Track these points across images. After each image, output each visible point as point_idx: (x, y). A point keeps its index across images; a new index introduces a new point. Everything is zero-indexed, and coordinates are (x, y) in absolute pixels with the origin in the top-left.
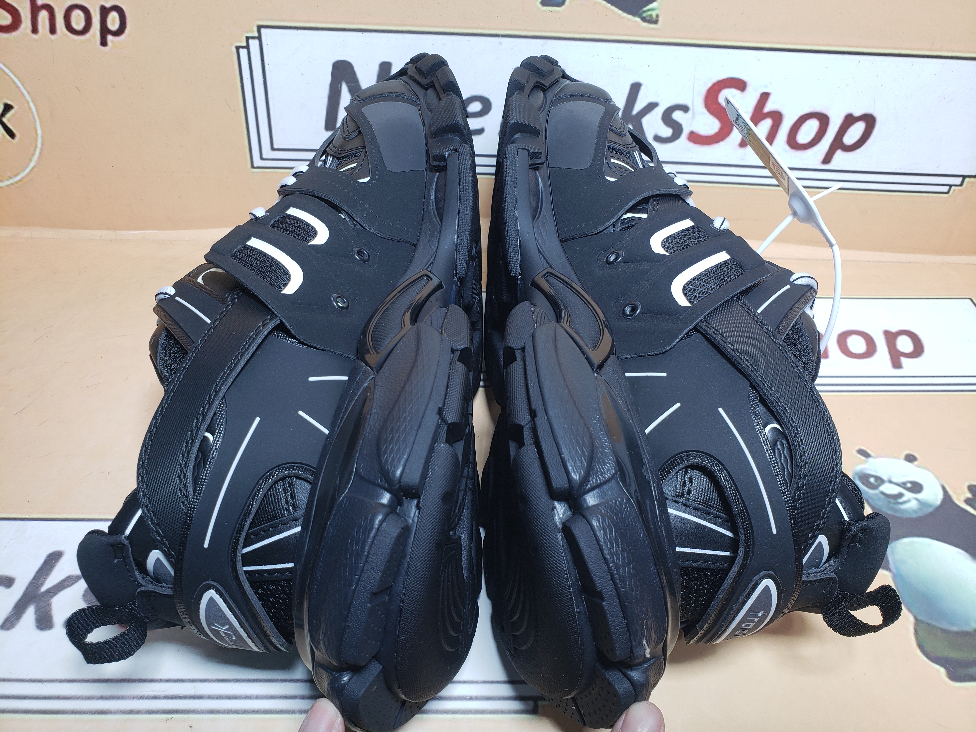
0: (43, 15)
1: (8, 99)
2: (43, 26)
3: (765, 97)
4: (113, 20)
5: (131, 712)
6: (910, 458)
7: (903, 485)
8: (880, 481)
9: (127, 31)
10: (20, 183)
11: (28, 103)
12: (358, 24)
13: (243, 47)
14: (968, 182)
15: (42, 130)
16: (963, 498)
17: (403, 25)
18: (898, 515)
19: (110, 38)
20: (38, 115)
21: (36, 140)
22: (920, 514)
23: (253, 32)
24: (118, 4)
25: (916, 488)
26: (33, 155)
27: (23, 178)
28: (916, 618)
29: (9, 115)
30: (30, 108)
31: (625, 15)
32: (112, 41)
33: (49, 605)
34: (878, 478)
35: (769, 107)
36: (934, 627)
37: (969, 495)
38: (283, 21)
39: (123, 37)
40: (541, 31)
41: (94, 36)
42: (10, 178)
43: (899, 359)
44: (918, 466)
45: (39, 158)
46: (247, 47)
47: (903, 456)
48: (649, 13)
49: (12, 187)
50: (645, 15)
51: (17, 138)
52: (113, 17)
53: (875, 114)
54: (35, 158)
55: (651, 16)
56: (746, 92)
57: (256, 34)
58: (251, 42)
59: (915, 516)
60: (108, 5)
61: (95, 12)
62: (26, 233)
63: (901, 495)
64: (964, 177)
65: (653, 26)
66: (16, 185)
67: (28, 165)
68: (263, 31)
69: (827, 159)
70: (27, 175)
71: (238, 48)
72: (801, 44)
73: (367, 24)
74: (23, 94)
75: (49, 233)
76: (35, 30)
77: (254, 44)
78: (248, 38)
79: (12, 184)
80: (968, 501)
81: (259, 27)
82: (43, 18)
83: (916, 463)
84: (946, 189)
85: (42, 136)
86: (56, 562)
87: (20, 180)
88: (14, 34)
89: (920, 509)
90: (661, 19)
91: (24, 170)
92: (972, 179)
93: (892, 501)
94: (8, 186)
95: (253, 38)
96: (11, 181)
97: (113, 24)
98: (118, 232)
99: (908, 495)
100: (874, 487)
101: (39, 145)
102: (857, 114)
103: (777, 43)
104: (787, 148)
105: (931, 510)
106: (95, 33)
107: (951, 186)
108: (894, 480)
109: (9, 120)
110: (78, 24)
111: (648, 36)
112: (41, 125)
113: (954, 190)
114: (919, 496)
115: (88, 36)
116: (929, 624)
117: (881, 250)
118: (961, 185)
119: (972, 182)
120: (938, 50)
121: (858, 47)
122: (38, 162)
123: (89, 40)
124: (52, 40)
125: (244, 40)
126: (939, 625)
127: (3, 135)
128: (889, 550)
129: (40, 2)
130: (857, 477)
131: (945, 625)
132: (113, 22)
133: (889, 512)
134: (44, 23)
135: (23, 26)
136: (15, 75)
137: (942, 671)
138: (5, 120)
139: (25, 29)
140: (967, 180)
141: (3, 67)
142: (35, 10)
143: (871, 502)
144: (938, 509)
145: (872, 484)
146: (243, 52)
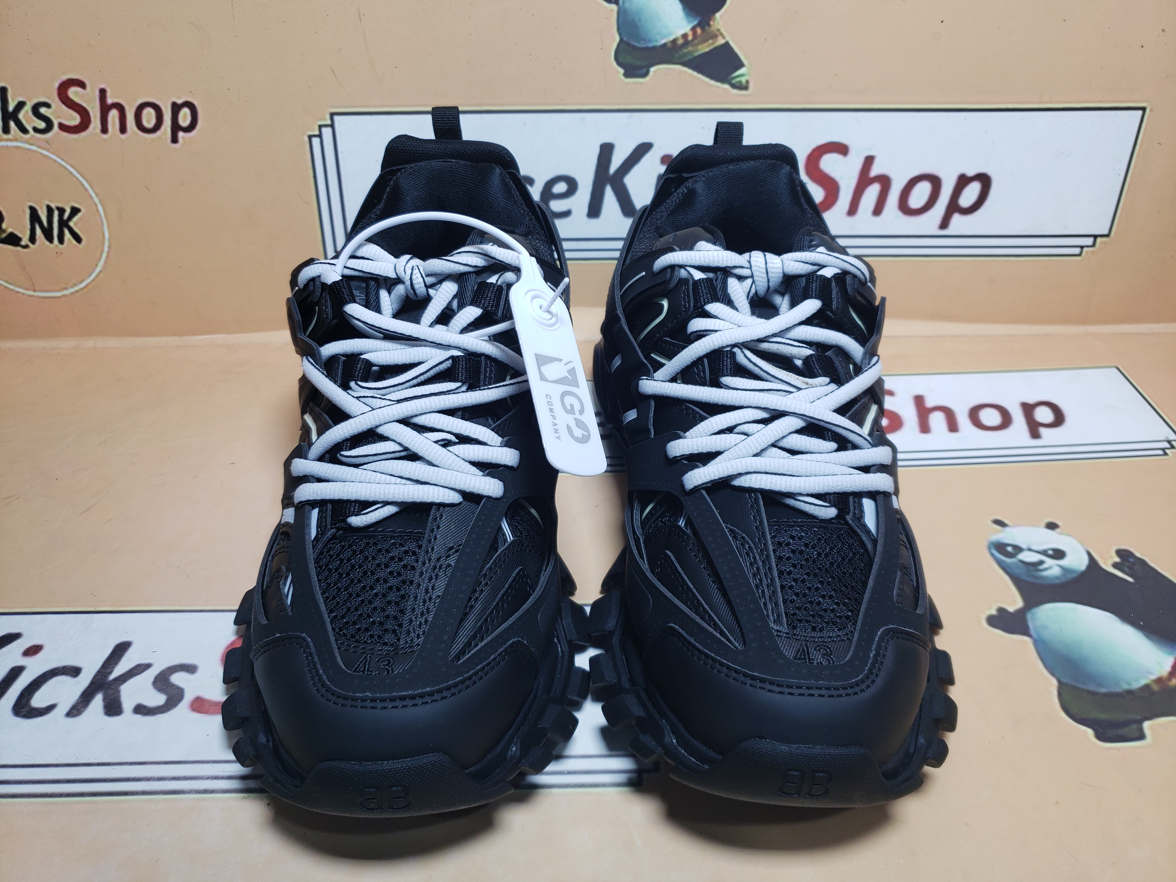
0: (114, 114)
1: (75, 202)
2: (114, 126)
3: (869, 161)
4: (185, 117)
5: (205, 791)
6: (1052, 526)
7: (1044, 553)
8: (1018, 549)
9: (199, 127)
10: (85, 290)
11: (96, 205)
13: (315, 136)
14: (1101, 243)
15: (110, 233)
16: (1111, 562)
17: (481, 105)
18: (1039, 582)
19: (181, 134)
20: (106, 217)
21: (103, 244)
22: (1064, 579)
23: (325, 120)
24: (190, 99)
25: (1059, 554)
26: (100, 260)
27: (88, 284)
28: (1059, 682)
29: (75, 219)
30: (98, 210)
31: (713, 82)
32: (183, 138)
33: (118, 692)
34: (1014, 547)
35: (874, 172)
36: (1080, 689)
37: (1117, 560)
38: (359, 107)
39: (194, 133)
40: (625, 104)
41: (165, 133)
42: (75, 285)
43: (1038, 430)
44: (1061, 533)
45: (106, 262)
46: (320, 136)
48: (738, 79)
49: (77, 294)
50: (734, 81)
51: (83, 243)
52: (185, 112)
53: (990, 173)
54: (102, 263)
55: (740, 82)
56: (849, 157)
58: (324, 130)
59: (1057, 581)
60: (179, 101)
61: (166, 109)
62: (89, 343)
63: (1041, 562)
64: (1095, 237)
65: (743, 92)
66: (81, 292)
67: (94, 270)
68: (336, 118)
69: (944, 224)
70: (93, 280)
71: (310, 137)
74: (91, 197)
75: (113, 343)
76: (104, 130)
77: (327, 132)
78: (320, 127)
79: (77, 291)
80: (1115, 565)
81: (332, 115)
82: (113, 117)
83: (1058, 530)
84: (1077, 251)
85: (109, 240)
86: (123, 651)
87: (85, 287)
88: (83, 134)
89: (1064, 575)
90: (751, 85)
91: (90, 275)
92: (1105, 239)
93: (1032, 568)
94: (72, 294)
95: (326, 126)
96: (76, 288)
97: (184, 121)
98: (185, 338)
99: (1049, 562)
100: (1013, 556)
101: (106, 249)
102: (971, 173)
104: (900, 214)
105: (1075, 575)
106: (166, 130)
107: (1082, 247)
108: (1034, 548)
109: (75, 224)
110: (148, 122)
111: (739, 103)
112: (108, 227)
113: (1087, 252)
114: (1062, 562)
115: (159, 133)
116: (1074, 687)
117: (1015, 322)
118: (1094, 245)
119: (1105, 243)
120: (1047, 103)
121: (962, 103)
122: (104, 267)
123: (159, 138)
124: (122, 140)
125: (317, 128)
126: (1085, 687)
127: (69, 240)
128: (1029, 616)
129: (110, 101)
130: (992, 547)
131: (1092, 687)
132: (185, 118)
133: (1029, 579)
134: (114, 122)
135: (92, 126)
136: (83, 177)
137: (1090, 732)
138: (71, 224)
139: (94, 128)
140: (1099, 240)
141: (71, 169)
142: (105, 109)
143: (1009, 570)
144: (1084, 574)
145: (1009, 552)
146: (316, 141)
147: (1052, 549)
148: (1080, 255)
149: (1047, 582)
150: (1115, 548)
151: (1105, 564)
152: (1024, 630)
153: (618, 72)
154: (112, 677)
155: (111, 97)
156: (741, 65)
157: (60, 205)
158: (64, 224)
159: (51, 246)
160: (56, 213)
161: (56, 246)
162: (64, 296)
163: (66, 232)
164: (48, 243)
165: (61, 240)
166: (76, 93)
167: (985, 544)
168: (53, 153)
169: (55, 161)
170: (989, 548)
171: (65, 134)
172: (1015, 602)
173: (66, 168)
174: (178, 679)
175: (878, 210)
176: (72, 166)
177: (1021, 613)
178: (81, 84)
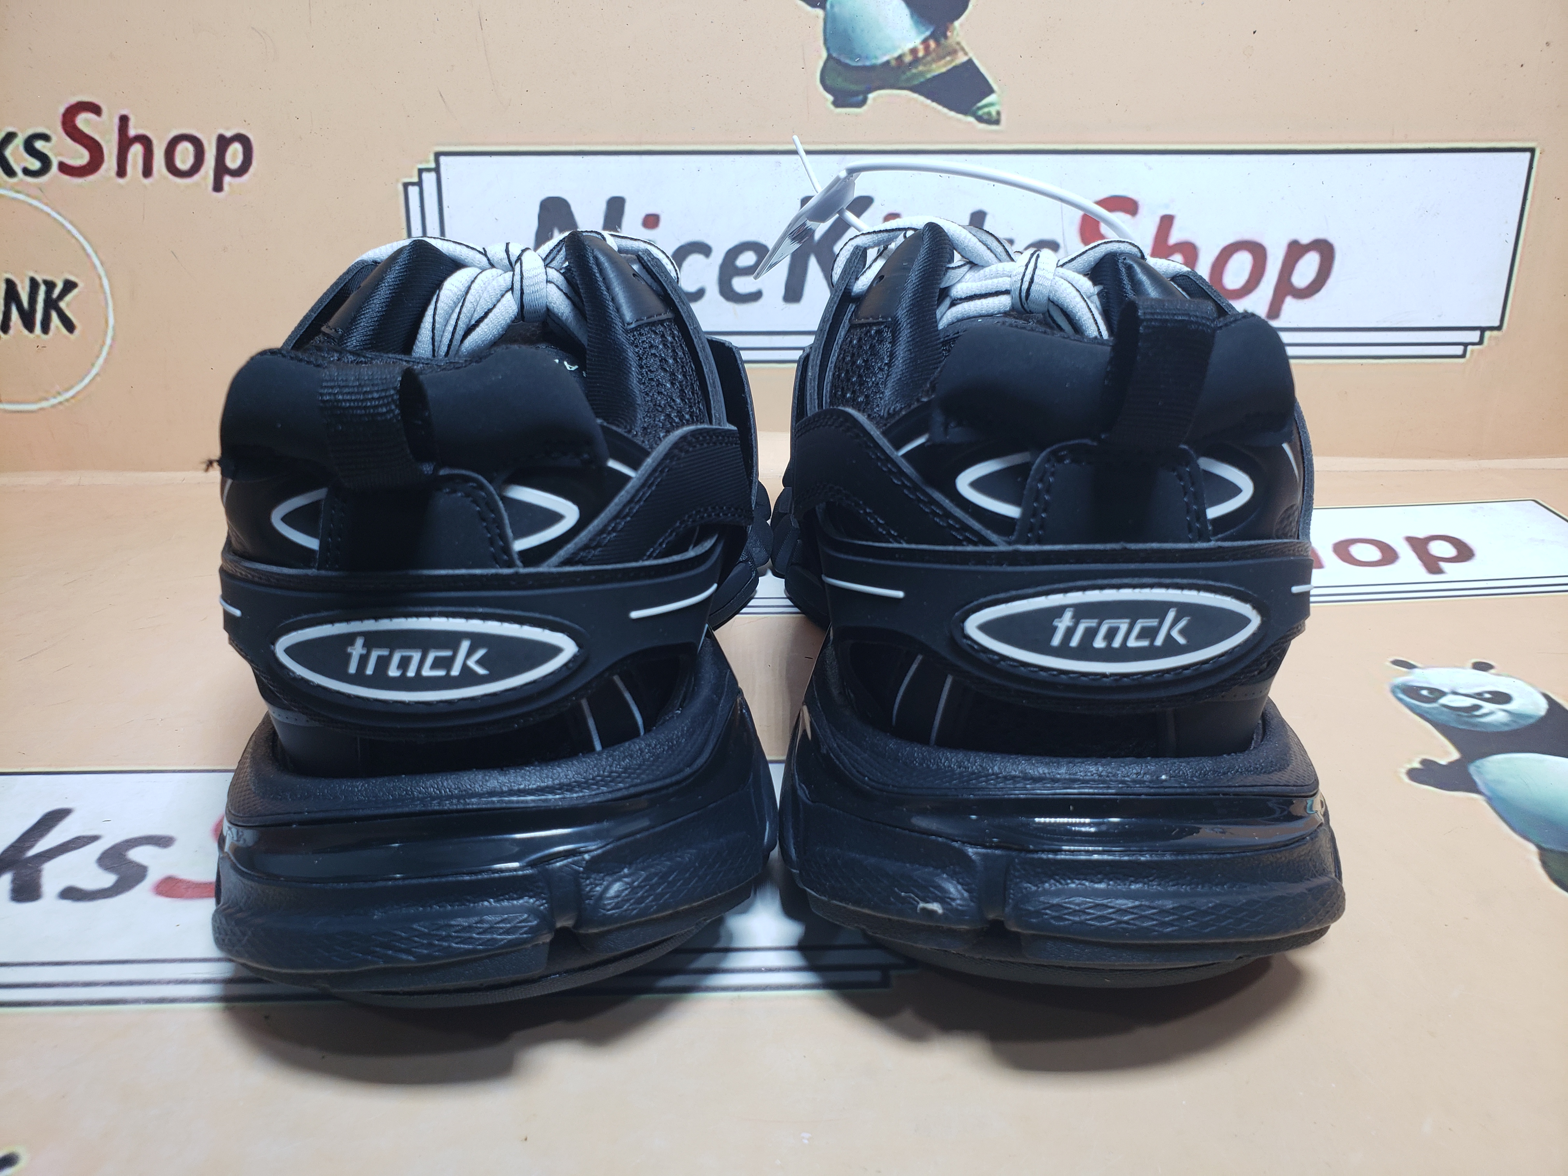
0: (137, 150)
1: (71, 273)
2: (135, 167)
3: (1166, 222)
6: (1482, 667)
7: (1479, 696)
9: (252, 170)
10: (73, 401)
11: (100, 278)
12: (577, 144)
13: (413, 184)
14: (1490, 337)
15: (115, 319)
18: (1477, 729)
19: (227, 179)
20: (112, 295)
21: (105, 333)
22: (1515, 726)
23: (428, 162)
24: (243, 131)
25: (1500, 698)
26: (98, 357)
27: (78, 393)
28: (1539, 847)
29: (69, 297)
30: (102, 286)
31: (952, 114)
32: (230, 184)
33: (39, 871)
34: (1431, 690)
35: (1175, 237)
38: (472, 144)
39: (246, 177)
40: (835, 144)
41: (205, 178)
42: (59, 393)
43: (1437, 564)
44: (1498, 675)
45: (106, 361)
46: (420, 184)
48: (986, 110)
49: (61, 407)
50: (980, 113)
51: (77, 332)
52: (236, 150)
53: (1331, 240)
54: (101, 361)
55: (989, 114)
56: (1138, 216)
57: (432, 165)
58: (425, 175)
59: (1506, 729)
60: (229, 134)
61: (210, 144)
62: (71, 479)
63: (1477, 707)
64: (1483, 330)
65: (994, 127)
66: (67, 404)
67: (88, 372)
68: (443, 159)
69: (1273, 312)
70: (86, 387)
71: (406, 186)
72: (1207, 143)
73: (589, 144)
74: (94, 267)
75: (106, 477)
76: (121, 172)
77: (429, 179)
78: (421, 171)
79: (60, 403)
81: (438, 155)
82: (136, 155)
83: (1492, 671)
84: (1459, 350)
85: (114, 327)
86: (56, 821)
87: (73, 397)
88: (91, 178)
89: (1514, 721)
90: (1003, 118)
91: (83, 378)
92: (1496, 333)
93: (1464, 714)
94: (53, 406)
95: (428, 170)
96: (60, 399)
99: (1487, 707)
100: (1431, 701)
101: (108, 341)
102: (1305, 240)
105: (1531, 721)
106: (207, 173)
107: (1466, 345)
108: (1462, 691)
109: (68, 305)
110: (183, 162)
111: (987, 142)
113: (1472, 351)
114: (1507, 707)
115: (196, 177)
116: (1564, 854)
118: (1481, 342)
119: (1496, 338)
120: (1402, 142)
121: (1288, 143)
122: (103, 369)
123: (197, 184)
124: (145, 186)
125: (416, 173)
127: (57, 327)
128: (1472, 769)
129: (132, 132)
130: (1398, 691)
132: (234, 156)
133: (1462, 727)
134: (135, 162)
135: (104, 166)
136: (86, 238)
138: (62, 305)
139: (107, 170)
140: (1487, 334)
141: (70, 227)
142: (125, 143)
143: (1428, 716)
144: (1543, 720)
145: (1425, 696)
146: (413, 191)
147: (1489, 692)
148: (1463, 356)
149: (1490, 730)
152: (1471, 786)
153: (827, 100)
155: (135, 128)
156: (991, 91)
157: (49, 278)
158: (51, 304)
159: (31, 336)
160: (42, 289)
161: (38, 336)
162: (42, 409)
163: (54, 315)
164: (26, 332)
165: (45, 329)
166: (87, 121)
167: (1387, 688)
168: (47, 204)
169: (49, 215)
170: (1393, 691)
171: (66, 178)
172: (1447, 753)
173: (63, 225)
174: (140, 854)
176: (71, 223)
177: (1460, 765)
178: (96, 109)
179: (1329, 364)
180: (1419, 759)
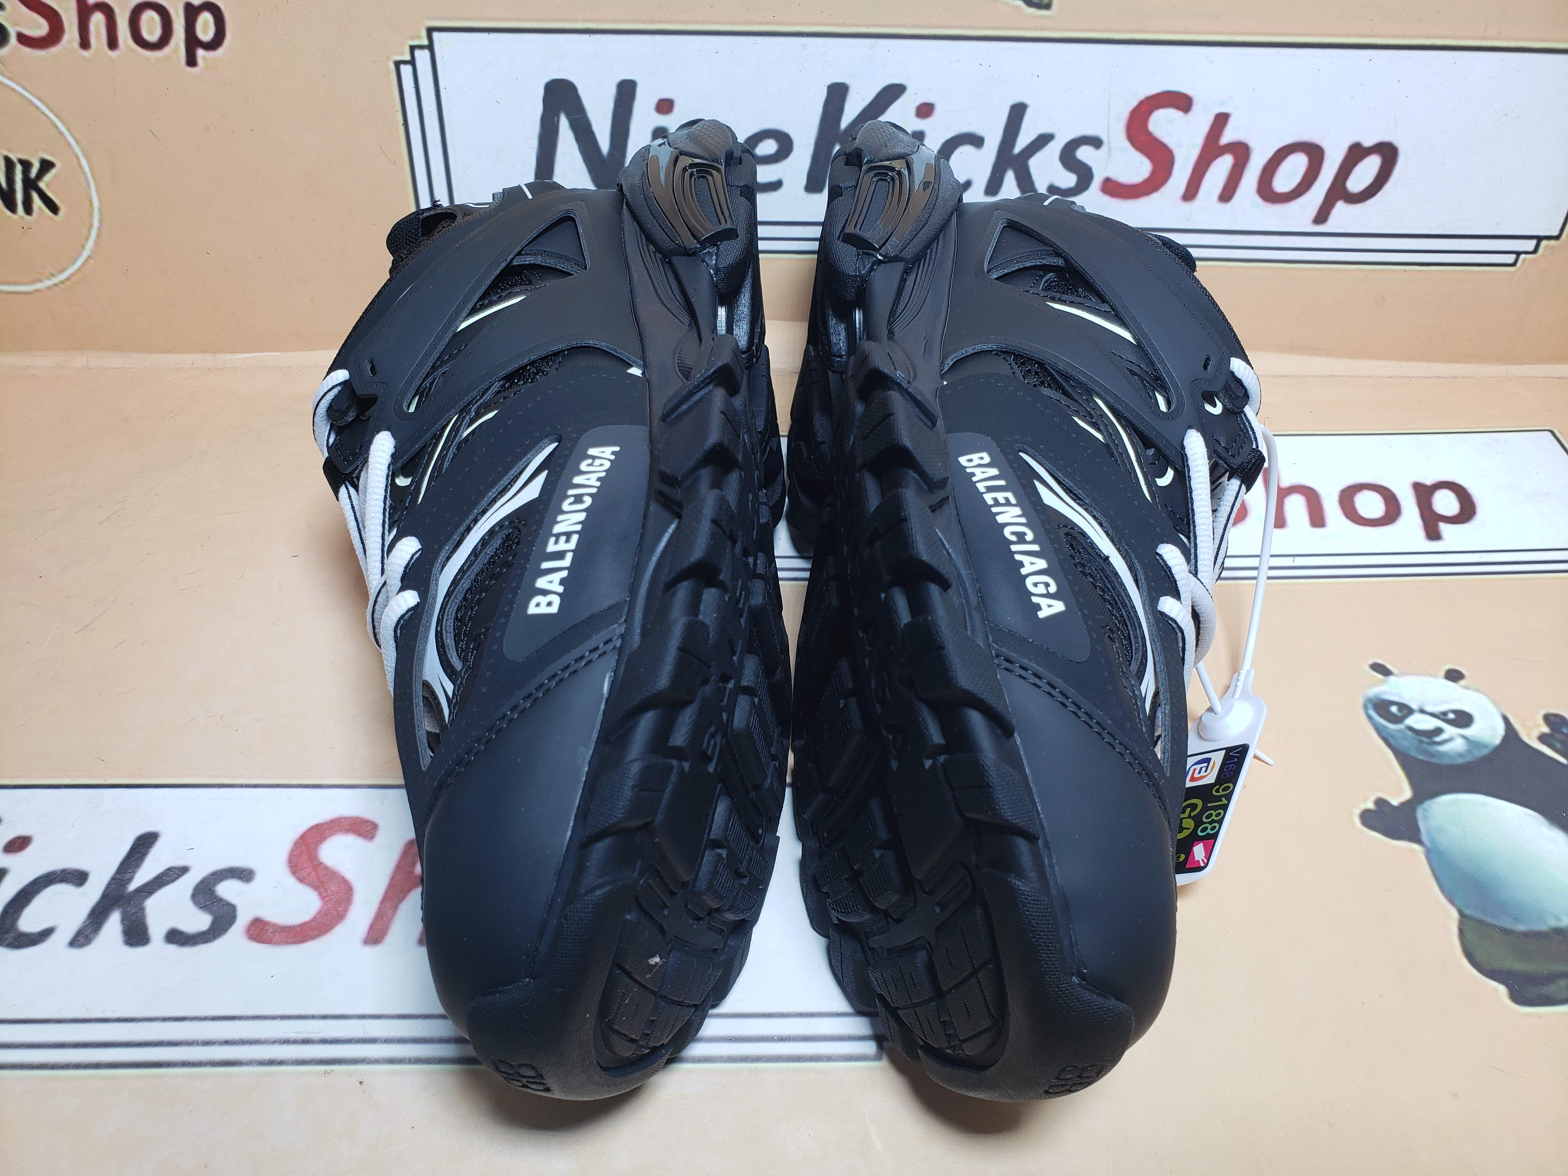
0: (98, 20)
1: (45, 151)
2: (98, 38)
3: (1221, 120)
4: (205, 25)
5: (272, 1062)
6: (1454, 676)
7: (1442, 716)
8: (1406, 710)
9: (227, 42)
10: (68, 283)
11: (78, 158)
12: (583, 21)
13: (405, 62)
14: (1546, 246)
15: (100, 200)
16: (1536, 733)
17: (653, 22)
18: (1434, 760)
19: (200, 53)
20: (93, 176)
21: (91, 215)
22: (1469, 758)
23: (420, 38)
25: (1463, 719)
26: (87, 239)
27: (72, 275)
28: (1461, 913)
29: (48, 177)
30: (80, 166)
32: (204, 59)
33: (142, 910)
34: (1403, 706)
35: (1228, 136)
36: (1489, 925)
37: (1546, 729)
38: (468, 19)
39: (220, 51)
40: (868, 26)
41: (176, 51)
42: (53, 275)
43: (1437, 526)
44: (1466, 688)
45: (96, 243)
46: (412, 62)
47: (1442, 673)
49: (56, 289)
51: (61, 213)
52: (206, 20)
53: (1397, 143)
54: (91, 243)
56: (1191, 114)
57: (425, 42)
58: (418, 53)
59: (1460, 761)
60: (196, 3)
61: (177, 13)
62: (79, 361)
63: (1438, 731)
64: (1539, 239)
65: (1044, 12)
66: (62, 285)
67: (80, 255)
68: (436, 35)
69: (1322, 217)
70: (79, 270)
71: (398, 64)
72: (1278, 35)
73: (597, 21)
74: (69, 145)
75: (114, 360)
76: (85, 43)
77: (423, 57)
78: (413, 49)
79: (55, 285)
80: (1543, 738)
81: (430, 31)
82: (97, 25)
83: (1462, 682)
84: (1510, 258)
85: (100, 210)
86: (147, 847)
87: (68, 279)
88: (54, 50)
89: (1469, 751)
90: (1055, 2)
91: (75, 262)
92: (1552, 242)
93: (1426, 740)
94: (49, 288)
95: (421, 47)
96: (54, 281)
97: (205, 32)
98: (219, 356)
99: (1450, 731)
100: (1398, 720)
101: (96, 224)
102: (1368, 143)
103: (1240, 34)
104: (1258, 200)
105: (1485, 752)
106: (177, 45)
107: (1518, 254)
108: (1429, 709)
109: (48, 185)
110: (151, 32)
111: (1036, 29)
113: (1524, 260)
114: (1466, 732)
115: (167, 50)
116: (1481, 922)
117: (1409, 358)
118: (1535, 251)
119: (1552, 247)
120: (1494, 39)
122: (94, 251)
123: (168, 58)
124: (112, 59)
125: (407, 50)
126: (1496, 923)
127: (40, 208)
128: (1420, 813)
129: (91, 1)
130: (1370, 706)
131: (1507, 924)
132: (205, 27)
133: (1420, 757)
134: (98, 33)
135: (66, 37)
136: (56, 115)
137: (1502, 989)
138: (42, 185)
139: (70, 42)
140: (1544, 243)
141: (37, 103)
142: (84, 13)
143: (1392, 742)
144: (1498, 750)
145: (1393, 715)
146: (406, 70)
147: (1455, 712)
148: (1513, 265)
149: (1447, 761)
150: (1543, 712)
151: (1529, 736)
152: (1414, 836)
154: (132, 887)
157: (24, 157)
158: (30, 185)
159: (14, 216)
160: (19, 169)
161: (22, 217)
162: (37, 290)
163: (35, 196)
164: (8, 213)
165: (28, 209)
167: (1360, 701)
169: (13, 90)
170: (1365, 707)
171: (27, 50)
172: (1401, 791)
173: (29, 101)
174: (227, 890)
175: (1227, 194)
176: (38, 98)
177: (1410, 807)
179: (1371, 270)
180: (1373, 798)
